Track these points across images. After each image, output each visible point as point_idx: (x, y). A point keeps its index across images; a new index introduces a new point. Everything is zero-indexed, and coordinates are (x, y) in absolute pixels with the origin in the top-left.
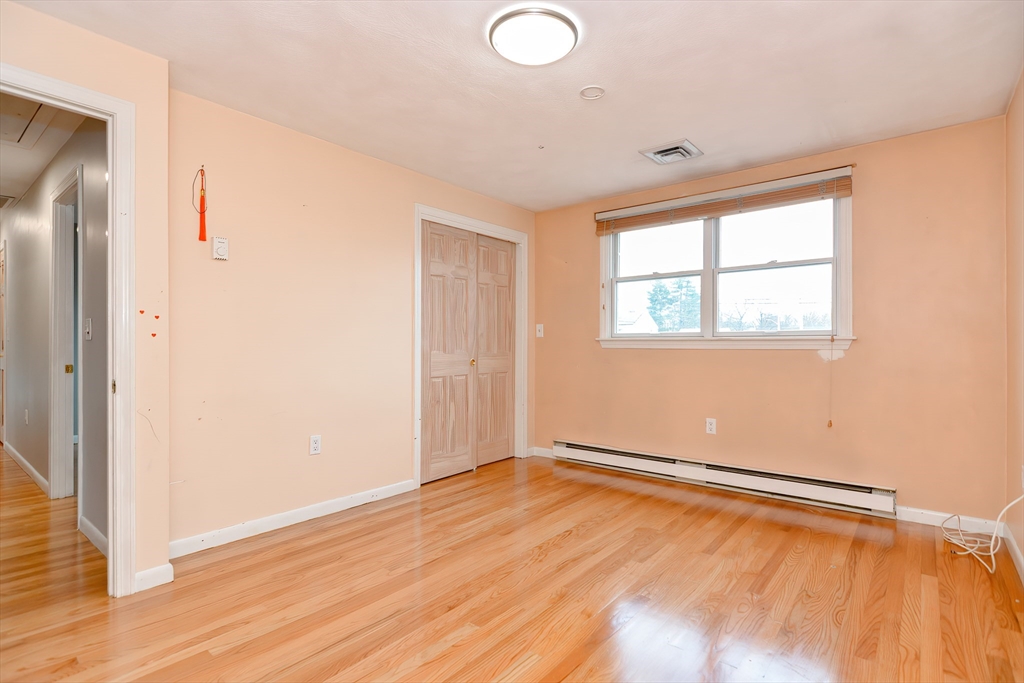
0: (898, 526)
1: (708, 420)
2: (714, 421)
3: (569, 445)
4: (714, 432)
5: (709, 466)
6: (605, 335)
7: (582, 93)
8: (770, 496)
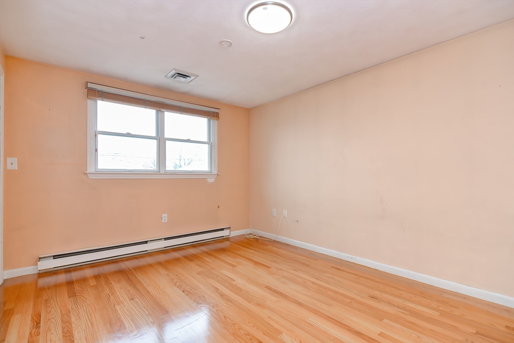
0: (231, 239)
1: (163, 215)
2: (166, 215)
3: (55, 257)
4: (166, 221)
5: (166, 239)
6: (90, 170)
7: (221, 42)
8: (192, 244)
